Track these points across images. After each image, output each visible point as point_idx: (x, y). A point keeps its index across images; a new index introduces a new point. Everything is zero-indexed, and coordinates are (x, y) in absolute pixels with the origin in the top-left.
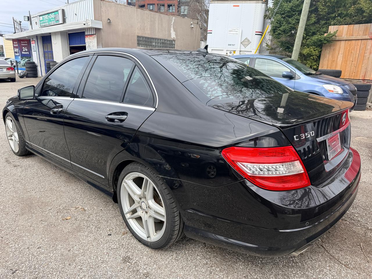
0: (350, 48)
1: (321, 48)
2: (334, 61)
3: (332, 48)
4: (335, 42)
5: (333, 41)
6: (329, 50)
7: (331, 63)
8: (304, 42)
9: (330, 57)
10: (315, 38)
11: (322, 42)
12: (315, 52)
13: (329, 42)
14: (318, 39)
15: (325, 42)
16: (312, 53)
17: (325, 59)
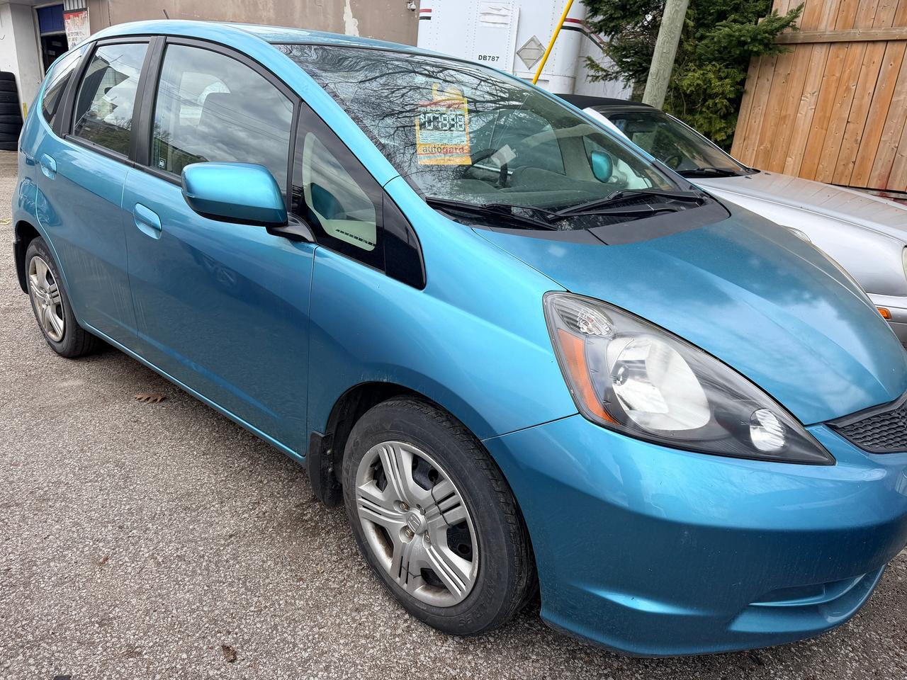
0: (843, 72)
1: (746, 70)
2: (785, 117)
3: (782, 70)
4: (792, 48)
5: (785, 46)
6: (770, 79)
7: (777, 125)
8: (690, 48)
9: (774, 101)
10: (722, 31)
11: (746, 47)
12: (720, 83)
13: (770, 49)
14: (730, 36)
15: (755, 49)
16: (710, 87)
17: (757, 110)
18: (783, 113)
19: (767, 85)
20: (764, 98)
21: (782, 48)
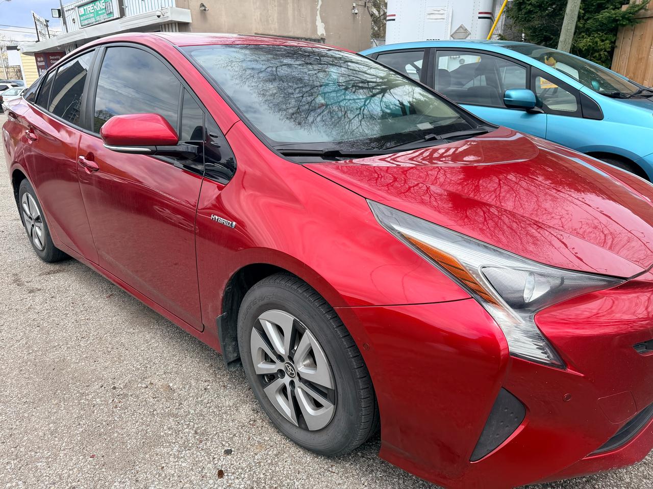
1: (615, 35)
2: (641, 58)
3: (638, 33)
4: (644, 20)
5: (640, 20)
6: (631, 38)
7: (636, 63)
8: (581, 25)
9: (634, 51)
10: (604, 15)
11: (618, 23)
12: (603, 43)
13: (632, 22)
14: (609, 17)
15: (624, 23)
16: (597, 46)
17: (623, 56)
18: (640, 56)
19: (630, 41)
20: (628, 49)
21: (638, 20)
